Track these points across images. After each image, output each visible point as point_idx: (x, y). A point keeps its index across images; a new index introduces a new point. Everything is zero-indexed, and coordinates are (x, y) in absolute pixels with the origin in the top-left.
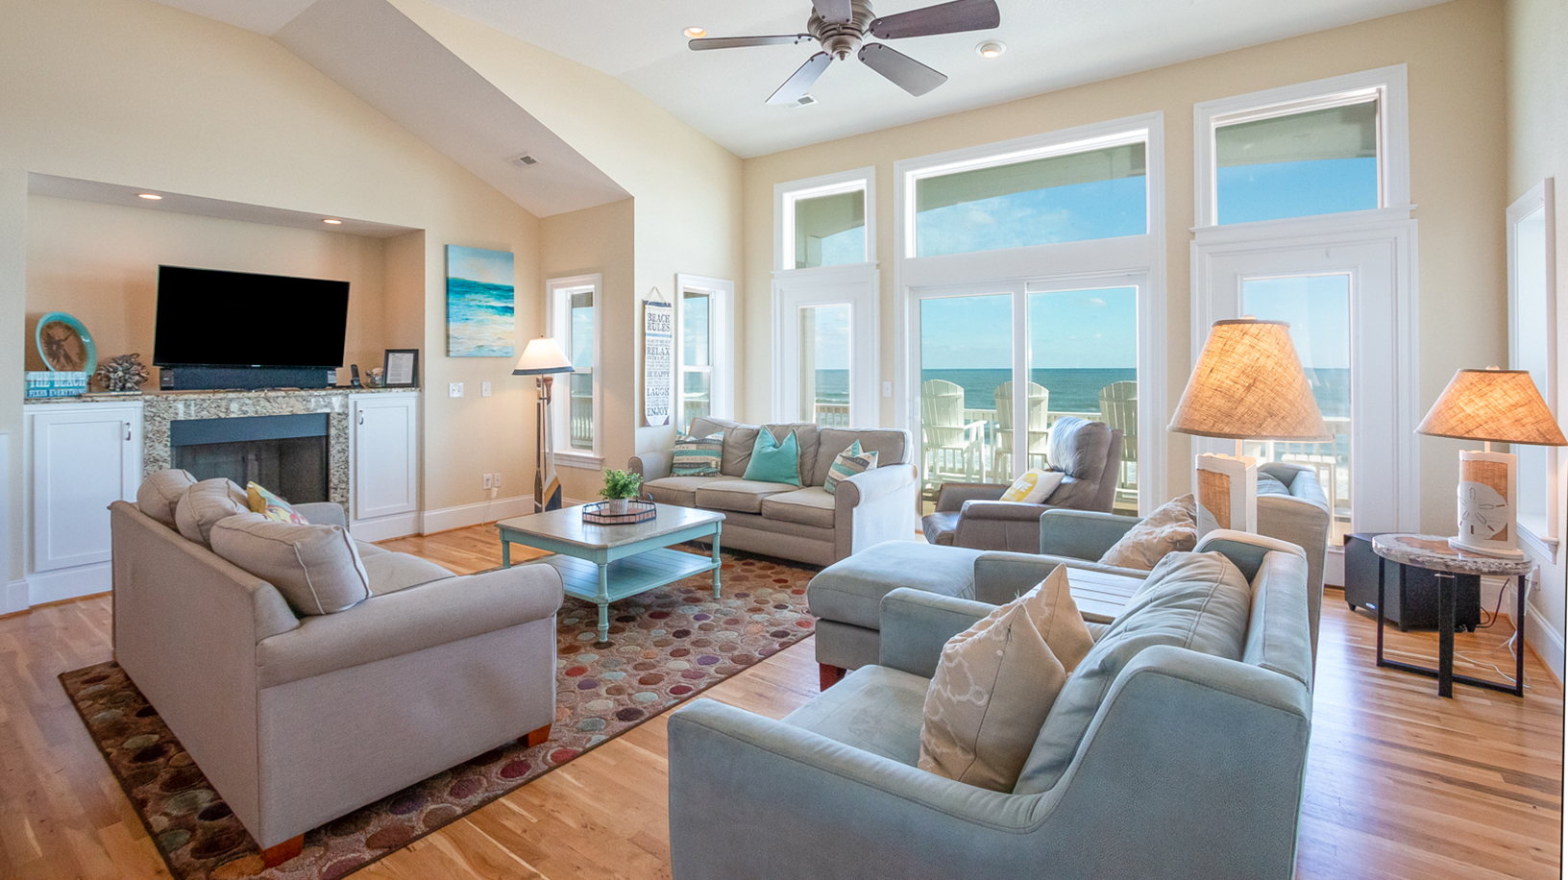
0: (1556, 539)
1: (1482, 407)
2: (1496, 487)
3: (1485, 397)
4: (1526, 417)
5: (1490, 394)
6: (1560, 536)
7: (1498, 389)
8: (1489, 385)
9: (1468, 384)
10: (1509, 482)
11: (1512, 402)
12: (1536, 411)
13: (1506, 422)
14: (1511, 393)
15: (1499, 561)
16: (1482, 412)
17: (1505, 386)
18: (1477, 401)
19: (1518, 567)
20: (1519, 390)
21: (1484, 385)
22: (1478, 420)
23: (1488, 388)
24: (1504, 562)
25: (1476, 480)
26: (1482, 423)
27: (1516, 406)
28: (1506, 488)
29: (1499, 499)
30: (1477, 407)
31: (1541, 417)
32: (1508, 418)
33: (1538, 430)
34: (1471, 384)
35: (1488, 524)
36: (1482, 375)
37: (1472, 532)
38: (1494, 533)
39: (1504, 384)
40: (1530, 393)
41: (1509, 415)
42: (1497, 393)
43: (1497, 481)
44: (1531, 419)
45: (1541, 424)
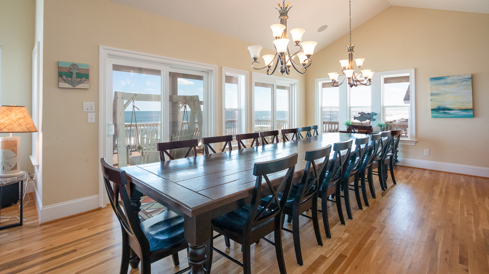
0: (38, 164)
1: (7, 120)
2: (13, 150)
3: (8, 116)
4: (23, 123)
5: (10, 115)
6: (39, 163)
7: (13, 113)
8: (10, 111)
9: (2, 111)
10: (17, 147)
11: (18, 118)
12: (26, 120)
13: (15, 125)
14: (18, 114)
15: (11, 178)
16: (7, 122)
17: (16, 112)
18: (5, 118)
19: (19, 178)
20: (21, 113)
21: (8, 111)
22: (5, 125)
23: (10, 112)
24: (13, 178)
25: (5, 149)
26: (6, 126)
27: (19, 119)
28: (16, 149)
29: (14, 154)
30: (5, 120)
31: (28, 123)
32: (16, 124)
33: (27, 127)
34: (4, 111)
35: (9, 165)
36: (8, 107)
37: (4, 169)
38: (12, 168)
39: (16, 111)
40: (25, 114)
41: (17, 122)
42: (13, 114)
43: (13, 148)
44: (25, 123)
45: (28, 125)
